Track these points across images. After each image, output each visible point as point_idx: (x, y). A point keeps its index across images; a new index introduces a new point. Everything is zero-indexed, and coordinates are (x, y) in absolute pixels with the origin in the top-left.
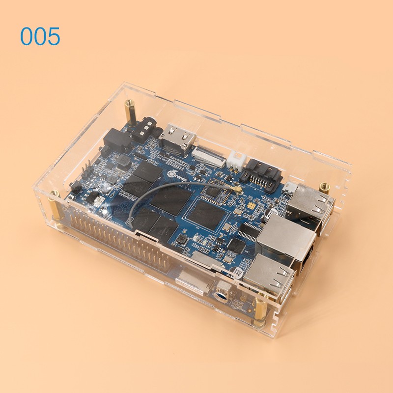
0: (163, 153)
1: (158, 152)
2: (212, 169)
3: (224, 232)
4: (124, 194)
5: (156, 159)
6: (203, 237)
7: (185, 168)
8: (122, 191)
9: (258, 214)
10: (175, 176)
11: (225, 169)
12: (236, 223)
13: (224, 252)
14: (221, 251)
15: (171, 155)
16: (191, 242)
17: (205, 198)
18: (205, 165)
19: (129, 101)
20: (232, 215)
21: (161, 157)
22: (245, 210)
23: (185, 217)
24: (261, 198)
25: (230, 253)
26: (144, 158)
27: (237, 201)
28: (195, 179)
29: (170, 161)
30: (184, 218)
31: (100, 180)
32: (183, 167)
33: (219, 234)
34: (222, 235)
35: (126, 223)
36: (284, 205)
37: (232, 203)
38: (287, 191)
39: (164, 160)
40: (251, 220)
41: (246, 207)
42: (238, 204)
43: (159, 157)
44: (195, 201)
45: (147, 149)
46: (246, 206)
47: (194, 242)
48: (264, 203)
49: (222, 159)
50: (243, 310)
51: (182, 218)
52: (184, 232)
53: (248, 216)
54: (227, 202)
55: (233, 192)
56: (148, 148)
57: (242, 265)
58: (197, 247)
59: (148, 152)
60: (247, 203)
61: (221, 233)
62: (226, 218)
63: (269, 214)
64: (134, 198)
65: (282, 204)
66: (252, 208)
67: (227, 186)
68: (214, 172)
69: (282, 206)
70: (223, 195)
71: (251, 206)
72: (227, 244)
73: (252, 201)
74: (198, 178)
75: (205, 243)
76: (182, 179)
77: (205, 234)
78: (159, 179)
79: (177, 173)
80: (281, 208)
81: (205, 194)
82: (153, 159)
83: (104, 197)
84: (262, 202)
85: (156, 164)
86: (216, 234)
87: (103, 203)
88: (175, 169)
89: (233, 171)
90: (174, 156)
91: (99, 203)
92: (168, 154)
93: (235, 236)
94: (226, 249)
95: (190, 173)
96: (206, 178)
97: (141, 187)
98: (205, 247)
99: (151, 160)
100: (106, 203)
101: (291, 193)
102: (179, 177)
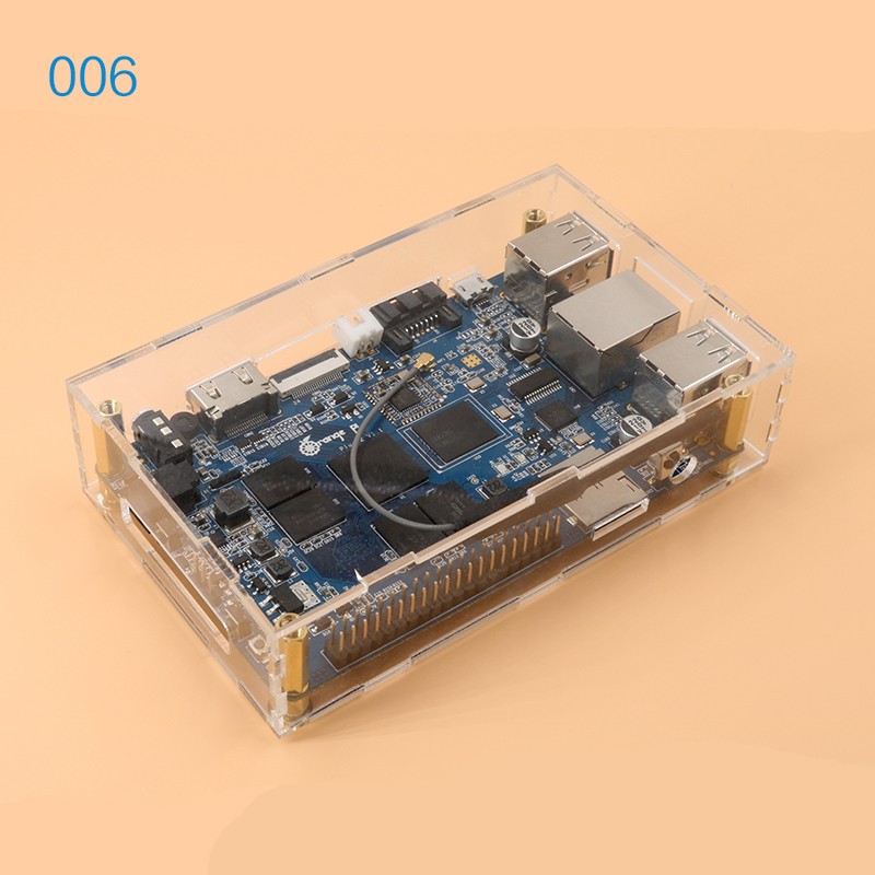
0: (240, 442)
1: (232, 449)
2: (340, 382)
3: (512, 422)
4: (312, 545)
5: (250, 459)
6: (505, 457)
7: (308, 421)
8: (304, 543)
9: (497, 358)
10: (318, 444)
11: (356, 363)
12: (500, 396)
13: (559, 439)
14: (554, 442)
15: (256, 431)
16: (507, 478)
17: (410, 419)
18: (325, 388)
20: (477, 395)
21: (249, 449)
22: (477, 373)
23: (436, 467)
24: (463, 341)
25: (566, 431)
26: (233, 477)
27: (446, 376)
28: (348, 416)
29: (272, 438)
30: (438, 469)
31: (243, 574)
32: (303, 424)
33: (513, 431)
34: (517, 427)
36: (498, 316)
37: (446, 385)
38: (475, 295)
39: (262, 446)
40: (505, 373)
41: (469, 370)
42: (454, 378)
43: (249, 453)
44: (405, 436)
45: (210, 463)
46: (466, 368)
47: (512, 474)
48: (477, 341)
50: (706, 463)
51: (439, 472)
52: (476, 481)
53: (495, 374)
54: (442, 393)
55: (423, 374)
56: (207, 460)
57: (605, 424)
58: (524, 474)
59: (219, 463)
60: (460, 365)
61: (512, 428)
62: (479, 407)
63: (525, 331)
64: (336, 531)
65: (494, 318)
66: (478, 362)
68: (351, 383)
69: (498, 320)
70: (420, 389)
71: (472, 361)
72: (544, 428)
73: (461, 357)
74: (348, 411)
75: (521, 458)
76: (334, 437)
77: (500, 452)
78: (309, 472)
79: (315, 438)
80: (503, 323)
81: (400, 414)
82: (247, 464)
83: (296, 580)
84: (472, 343)
85: (262, 463)
86: (509, 435)
87: (314, 589)
88: (302, 438)
89: (366, 354)
90: (260, 428)
91: (308, 596)
92: (249, 434)
93: (529, 411)
94: (555, 433)
95: (327, 418)
96: (358, 398)
97: (317, 506)
98: (531, 462)
99: (247, 468)
100: (317, 584)
101: (484, 290)
102: (328, 439)
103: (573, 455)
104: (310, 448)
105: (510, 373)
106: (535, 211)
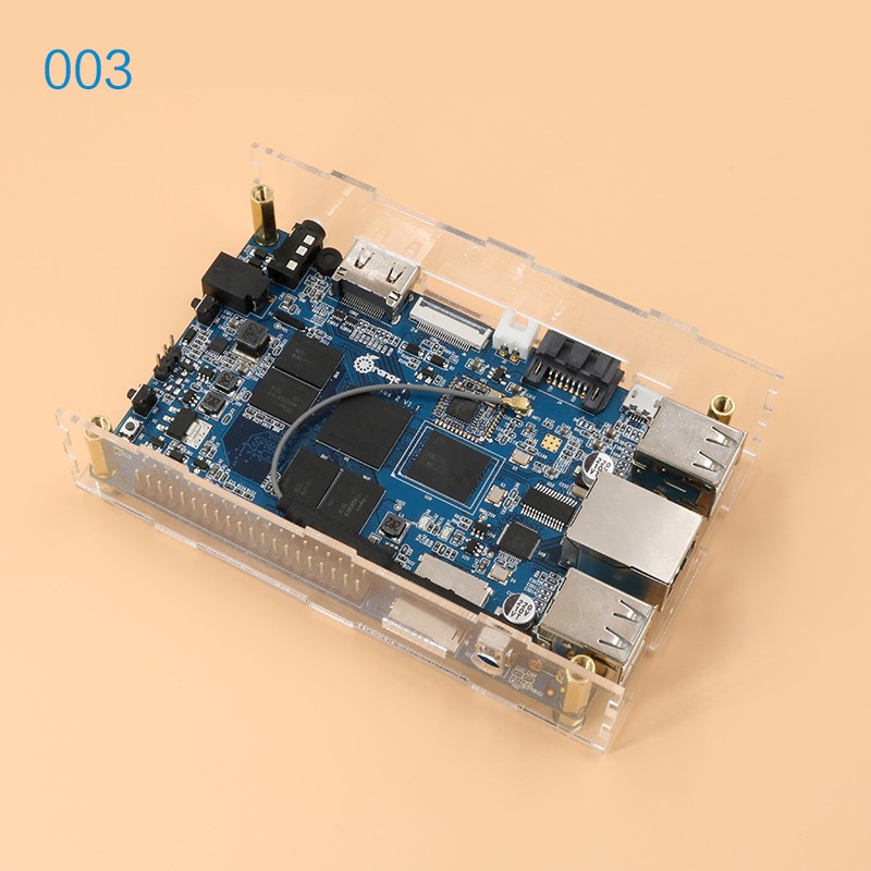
0: (341, 310)
1: (330, 309)
2: (459, 352)
3: (490, 507)
4: (255, 415)
5: (326, 328)
6: (442, 519)
7: (396, 349)
8: (252, 409)
9: (567, 463)
10: (373, 368)
11: (488, 352)
12: (518, 484)
13: (491, 555)
14: (483, 550)
15: (361, 316)
16: (415, 531)
17: (444, 424)
18: (441, 342)
19: (261, 188)
20: (508, 466)
21: (337, 321)
22: (538, 453)
23: (398, 469)
24: (574, 425)
25: (504, 556)
26: (298, 324)
27: (518, 431)
28: (420, 377)
29: (359, 333)
30: (396, 473)
31: (196, 381)
32: (389, 346)
33: (478, 513)
34: (484, 515)
35: (262, 486)
36: (626, 440)
37: (505, 435)
38: (635, 408)
39: (345, 329)
40: (552, 477)
41: (539, 446)
42: (520, 438)
43: (332, 323)
44: (422, 430)
45: (304, 301)
46: (539, 443)
47: (423, 533)
48: (580, 437)
49: (482, 326)
50: (535, 691)
51: (393, 475)
52: (398, 508)
53: (544, 469)
54: (494, 436)
55: (509, 411)
56: (307, 298)
57: (532, 586)
58: (428, 543)
59: (307, 307)
60: (540, 437)
61: (481, 510)
62: (493, 473)
63: (593, 466)
64: (279, 425)
65: (622, 438)
66: (553, 449)
67: (494, 395)
68: (463, 360)
69: (622, 443)
70: (485, 416)
71: (551, 443)
72: (497, 537)
73: (552, 432)
74: (426, 374)
75: (446, 533)
76: (389, 377)
77: (446, 513)
78: (336, 376)
79: (377, 363)
80: (619, 448)
81: (443, 415)
82: (319, 328)
83: (210, 422)
84: (576, 434)
85: (326, 339)
86: (471, 511)
87: (208, 438)
88: (373, 353)
89: (508, 357)
90: (368, 319)
91: (198, 437)
92: (354, 313)
93: (514, 517)
94: (495, 549)
95: (407, 361)
96: (444, 374)
97: (295, 399)
98: (447, 543)
99: (315, 331)
100: (214, 438)
101: (645, 412)
102: (382, 373)
103: (476, 575)
104: (364, 364)
105: (554, 481)
106: (724, 399)
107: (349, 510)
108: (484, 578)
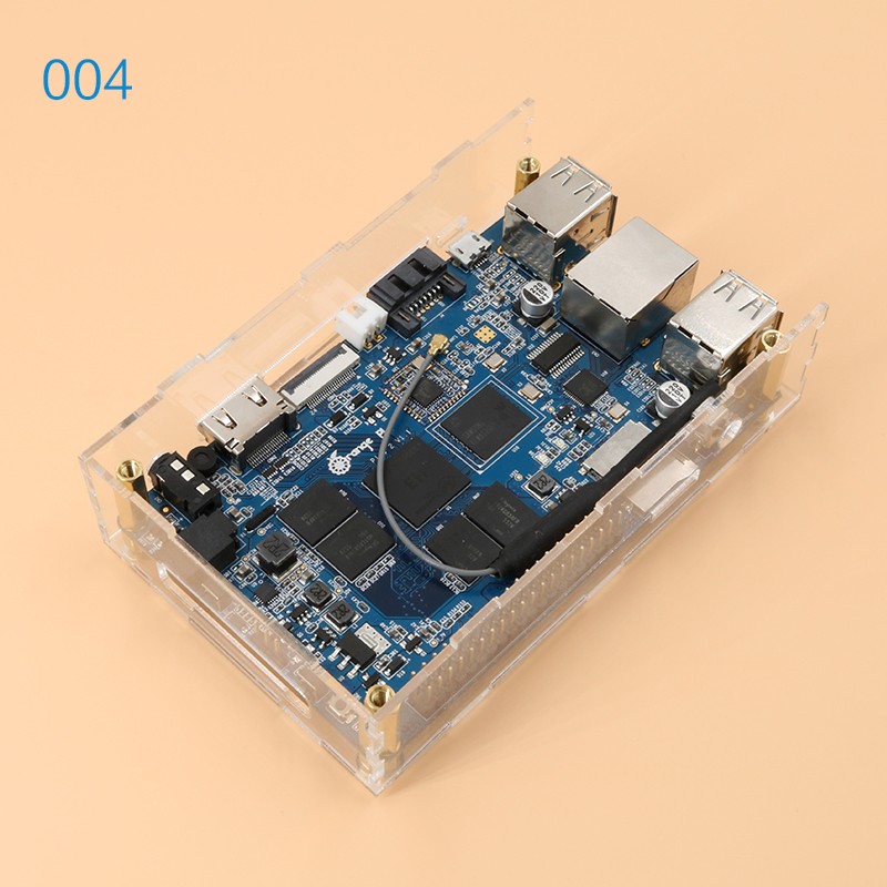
0: (265, 469)
1: (259, 479)
2: (354, 381)
3: (541, 402)
4: (367, 580)
5: (280, 488)
6: (543, 444)
7: (330, 433)
8: (358, 580)
9: (511, 328)
10: (347, 459)
11: (366, 356)
12: (523, 373)
13: (594, 414)
14: (590, 418)
15: (278, 453)
16: (550, 469)
17: (436, 414)
18: (340, 390)
20: (499, 374)
21: (276, 477)
22: (493, 348)
23: (476, 467)
24: (470, 312)
25: (598, 404)
26: (267, 512)
27: (462, 357)
28: (371, 421)
29: (298, 459)
30: (478, 469)
31: (304, 626)
32: (325, 437)
33: (545, 412)
34: (549, 407)
35: (457, 593)
36: (500, 277)
37: (465, 368)
39: (289, 471)
40: (523, 344)
41: (485, 345)
42: (471, 357)
43: (277, 481)
44: (436, 435)
45: (239, 500)
46: (481, 344)
47: (554, 463)
48: (486, 310)
49: (337, 351)
50: (747, 418)
51: (480, 472)
52: (520, 477)
53: (512, 348)
55: (440, 356)
56: (235, 497)
57: (636, 390)
58: (567, 462)
59: (248, 500)
60: (476, 342)
61: (543, 409)
62: (504, 389)
63: (538, 297)
64: (388, 559)
65: (498, 279)
66: (492, 335)
67: (419, 362)
68: (365, 380)
69: (502, 281)
70: (441, 378)
71: (485, 335)
72: (576, 404)
73: (473, 331)
74: (371, 414)
75: (560, 443)
76: (362, 448)
77: (537, 439)
78: (345, 494)
79: (342, 453)
80: (508, 284)
81: (425, 411)
82: (278, 495)
83: (360, 624)
84: (481, 313)
85: (294, 492)
86: (541, 417)
87: (381, 630)
88: (328, 454)
89: (374, 343)
90: (283, 449)
91: (378, 640)
92: (272, 459)
93: (557, 385)
94: (588, 409)
95: (349, 426)
96: (375, 400)
97: (362, 534)
98: (571, 446)
99: (282, 500)
100: (382, 625)
101: (482, 249)
102: (356, 452)
103: (612, 432)
104: (339, 465)
105: (528, 343)
106: (528, 160)
107: (513, 518)
108: (618, 426)
